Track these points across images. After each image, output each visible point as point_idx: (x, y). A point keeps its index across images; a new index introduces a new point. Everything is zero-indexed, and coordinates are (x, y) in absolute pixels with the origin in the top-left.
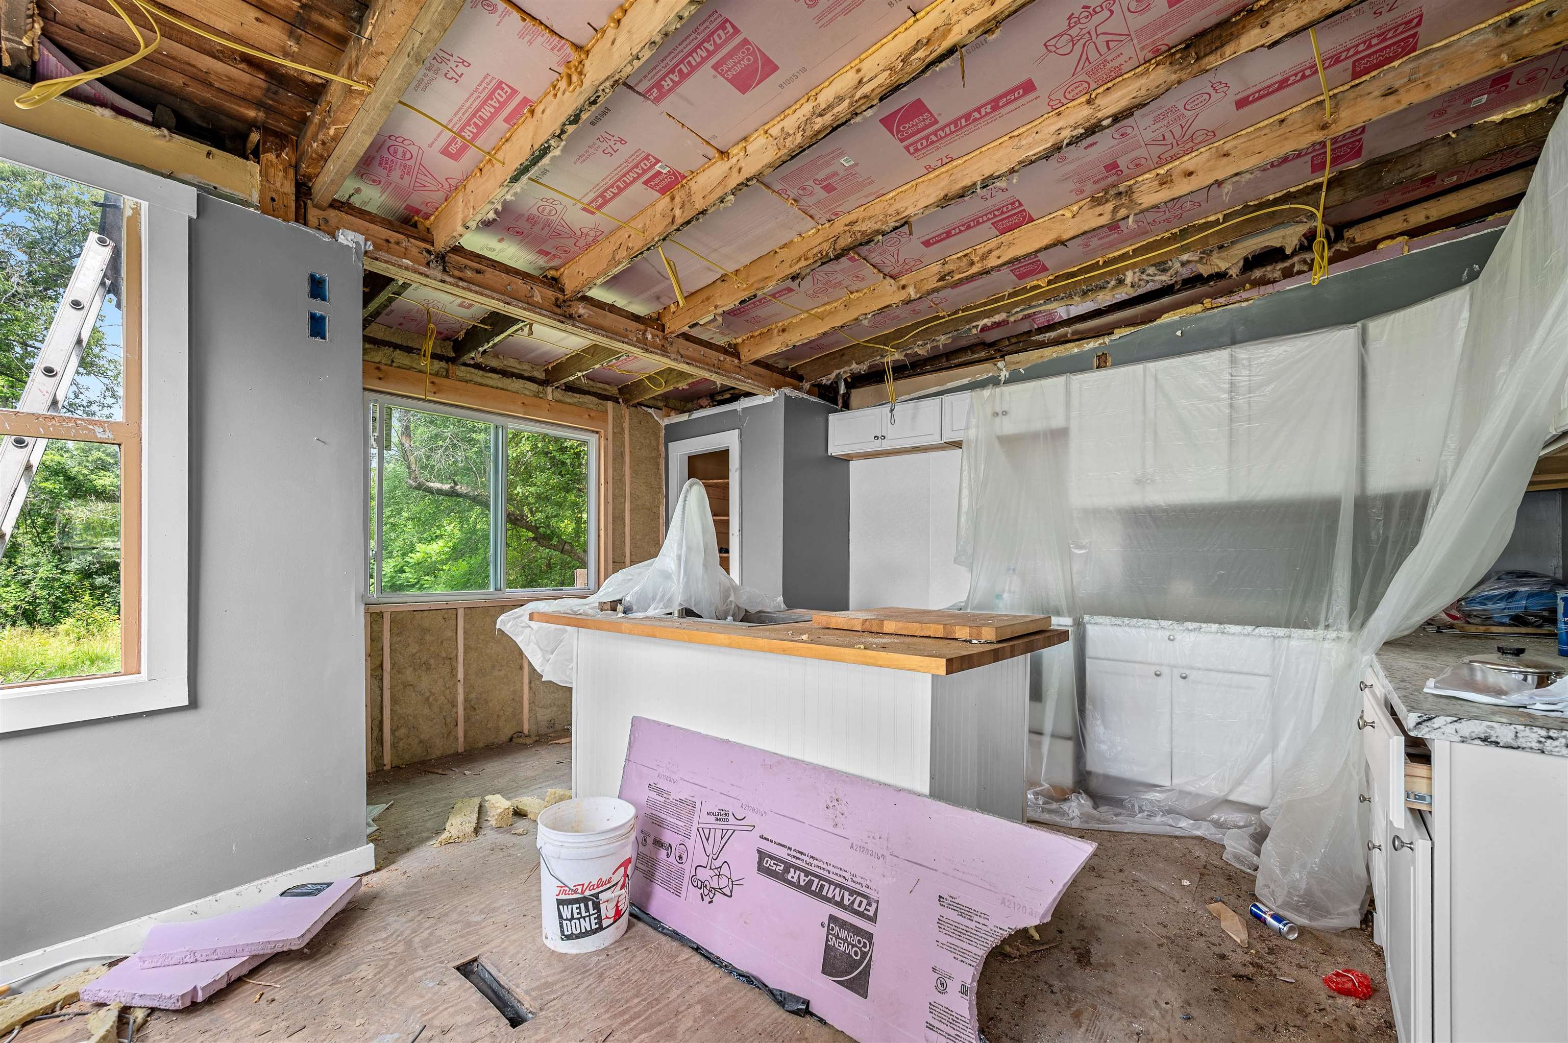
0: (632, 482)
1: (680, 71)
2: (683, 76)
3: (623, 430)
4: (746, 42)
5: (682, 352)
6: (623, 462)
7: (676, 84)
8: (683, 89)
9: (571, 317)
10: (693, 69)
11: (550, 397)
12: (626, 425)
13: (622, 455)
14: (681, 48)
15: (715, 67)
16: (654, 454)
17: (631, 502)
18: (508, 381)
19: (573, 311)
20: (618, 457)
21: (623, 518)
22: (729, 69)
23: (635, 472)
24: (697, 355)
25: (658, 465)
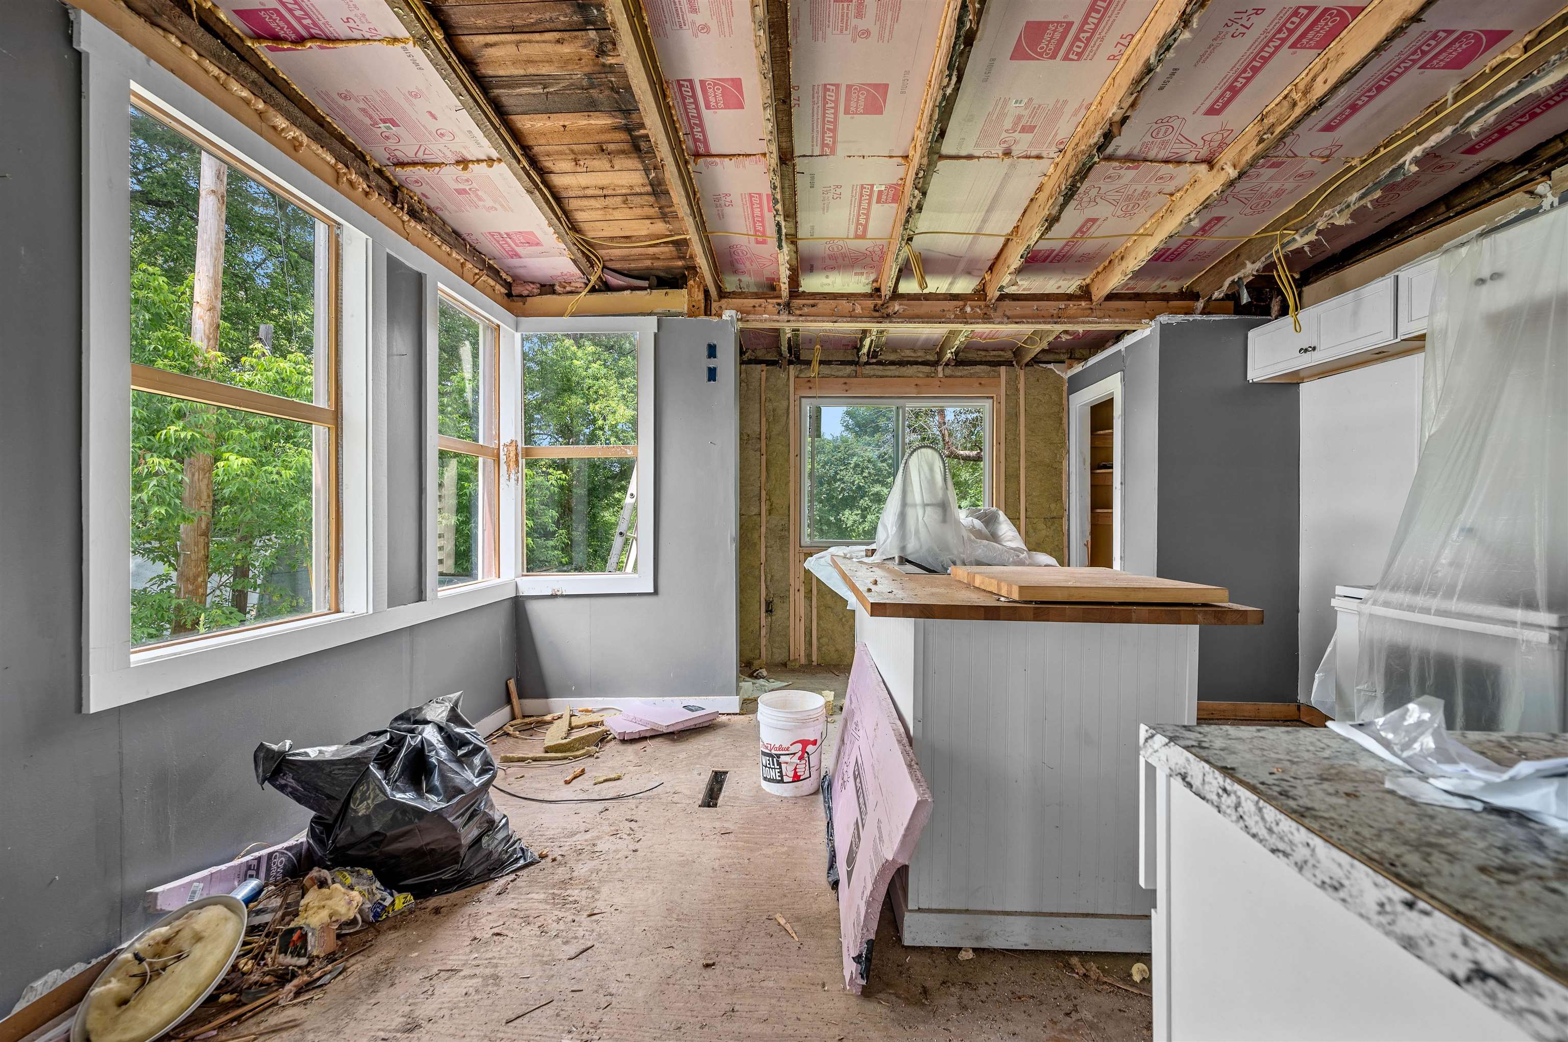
0: (1027, 441)
1: (829, 129)
2: (834, 131)
3: (1018, 390)
4: (849, 87)
5: (1008, 313)
6: (1017, 423)
7: (834, 138)
8: (840, 138)
9: (888, 315)
10: (835, 122)
11: (941, 375)
12: (1021, 386)
13: (1017, 415)
14: (815, 117)
15: (847, 112)
16: (1055, 409)
17: (1027, 460)
18: (905, 369)
19: (890, 311)
20: (1012, 418)
21: (1018, 476)
22: (857, 108)
23: (1030, 430)
24: (1027, 311)
25: (1061, 419)
